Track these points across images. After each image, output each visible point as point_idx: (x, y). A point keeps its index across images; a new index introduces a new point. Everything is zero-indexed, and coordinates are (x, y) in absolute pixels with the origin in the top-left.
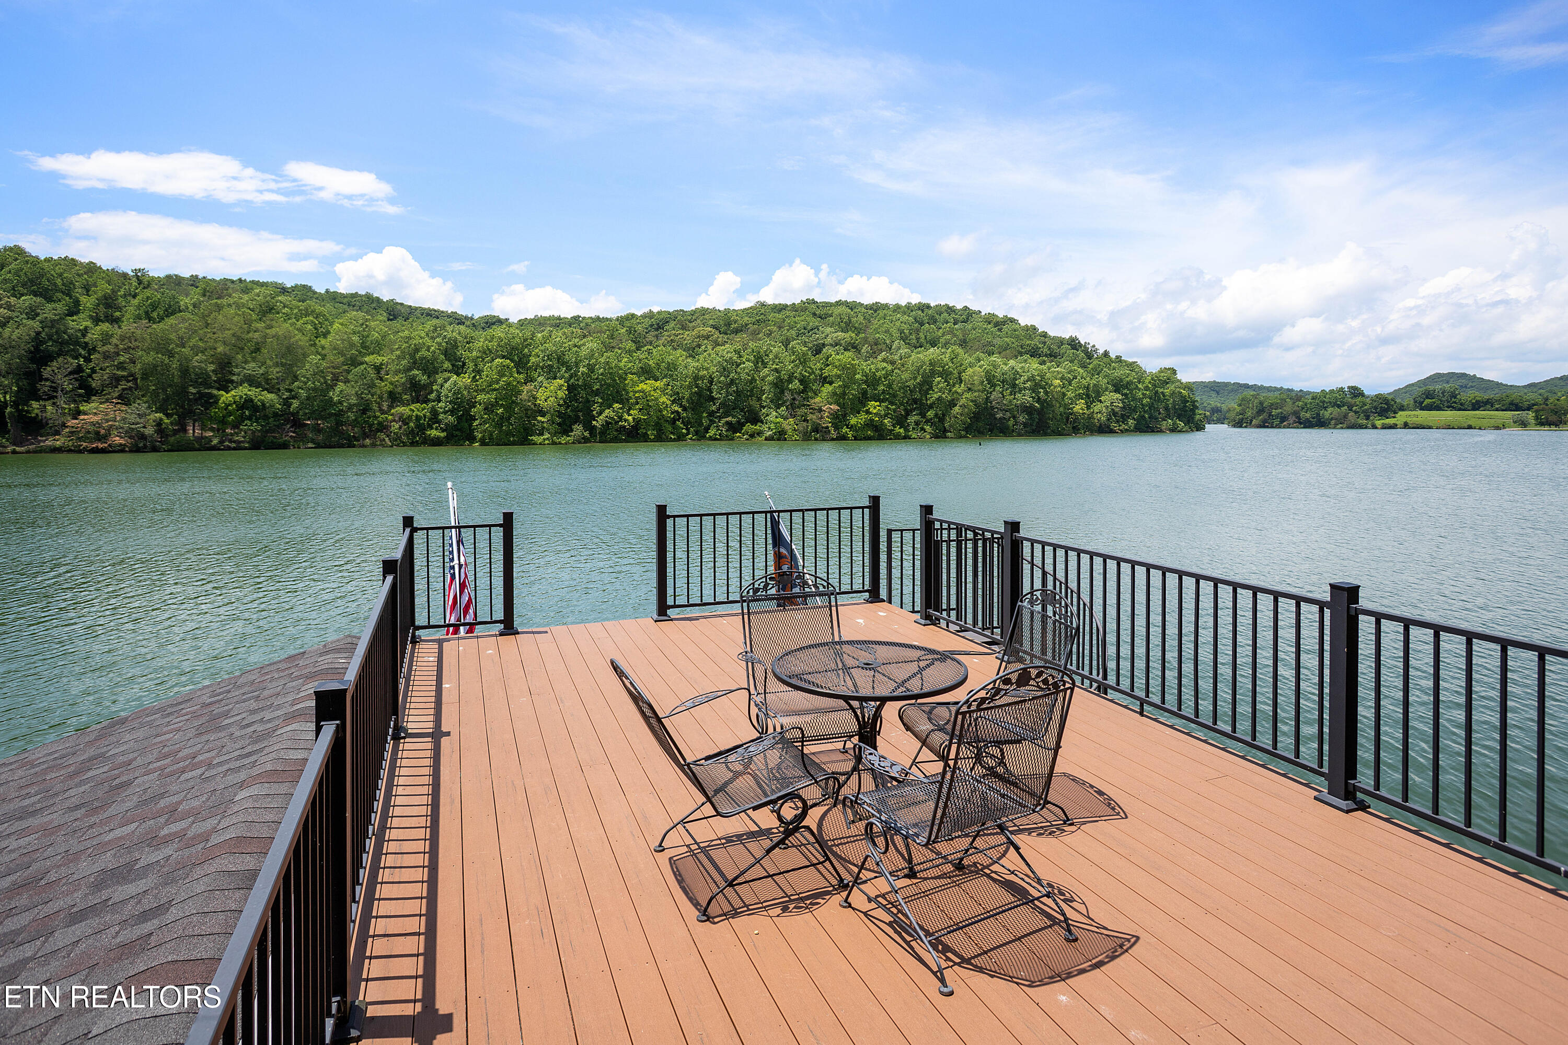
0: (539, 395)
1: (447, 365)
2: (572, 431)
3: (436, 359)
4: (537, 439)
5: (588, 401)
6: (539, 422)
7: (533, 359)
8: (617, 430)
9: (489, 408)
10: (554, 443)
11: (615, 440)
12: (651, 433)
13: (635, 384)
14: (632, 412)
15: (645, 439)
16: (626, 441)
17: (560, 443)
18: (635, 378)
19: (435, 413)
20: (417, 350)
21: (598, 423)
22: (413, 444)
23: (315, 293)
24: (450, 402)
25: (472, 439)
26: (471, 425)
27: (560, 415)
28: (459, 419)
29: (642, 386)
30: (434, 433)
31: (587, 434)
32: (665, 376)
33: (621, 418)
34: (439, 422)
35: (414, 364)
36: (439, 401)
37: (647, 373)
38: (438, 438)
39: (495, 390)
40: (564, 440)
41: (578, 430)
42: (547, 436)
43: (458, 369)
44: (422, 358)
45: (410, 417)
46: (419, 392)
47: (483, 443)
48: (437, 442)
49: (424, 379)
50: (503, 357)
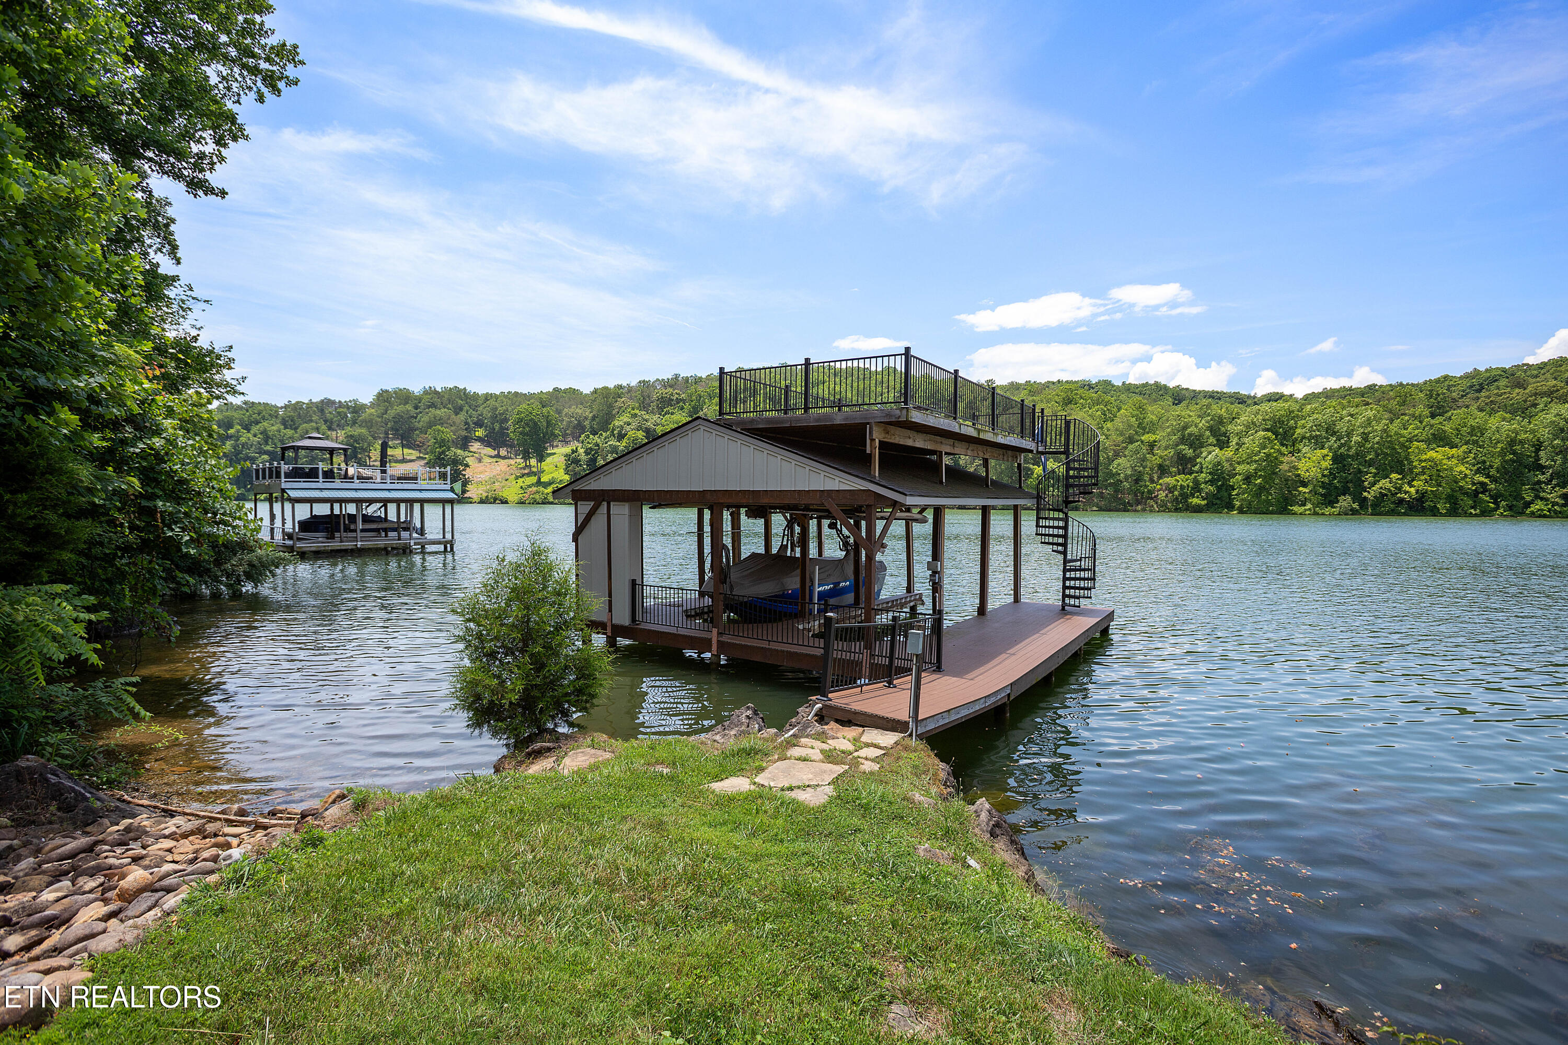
0: (1300, 465)
1: (1212, 440)
2: (1338, 502)
3: (1201, 436)
4: (1295, 508)
5: (1360, 471)
6: (1300, 492)
7: (1298, 431)
8: (1393, 503)
9: (1248, 479)
10: (1316, 514)
11: (1393, 513)
12: (1442, 507)
13: (1421, 452)
14: (1415, 483)
15: (1434, 512)
16: (1405, 514)
17: (1323, 514)
18: (1423, 446)
19: (1196, 483)
20: (1185, 428)
21: (1369, 495)
22: (1177, 510)
23: (1113, 386)
24: (1210, 473)
25: (1230, 507)
26: (1230, 495)
27: (1323, 485)
28: (1219, 489)
29: (1432, 454)
30: (1195, 501)
31: (1356, 506)
32: (1467, 443)
33: (1400, 489)
34: (1200, 491)
35: (1183, 441)
36: (1202, 472)
37: (1440, 439)
38: (1199, 505)
39: (1256, 461)
40: (1328, 511)
41: (1345, 501)
42: (1309, 506)
43: (1222, 444)
44: (1190, 435)
45: (1175, 487)
46: (1184, 464)
47: (1241, 511)
48: (1198, 510)
49: (1189, 452)
50: (1267, 430)
